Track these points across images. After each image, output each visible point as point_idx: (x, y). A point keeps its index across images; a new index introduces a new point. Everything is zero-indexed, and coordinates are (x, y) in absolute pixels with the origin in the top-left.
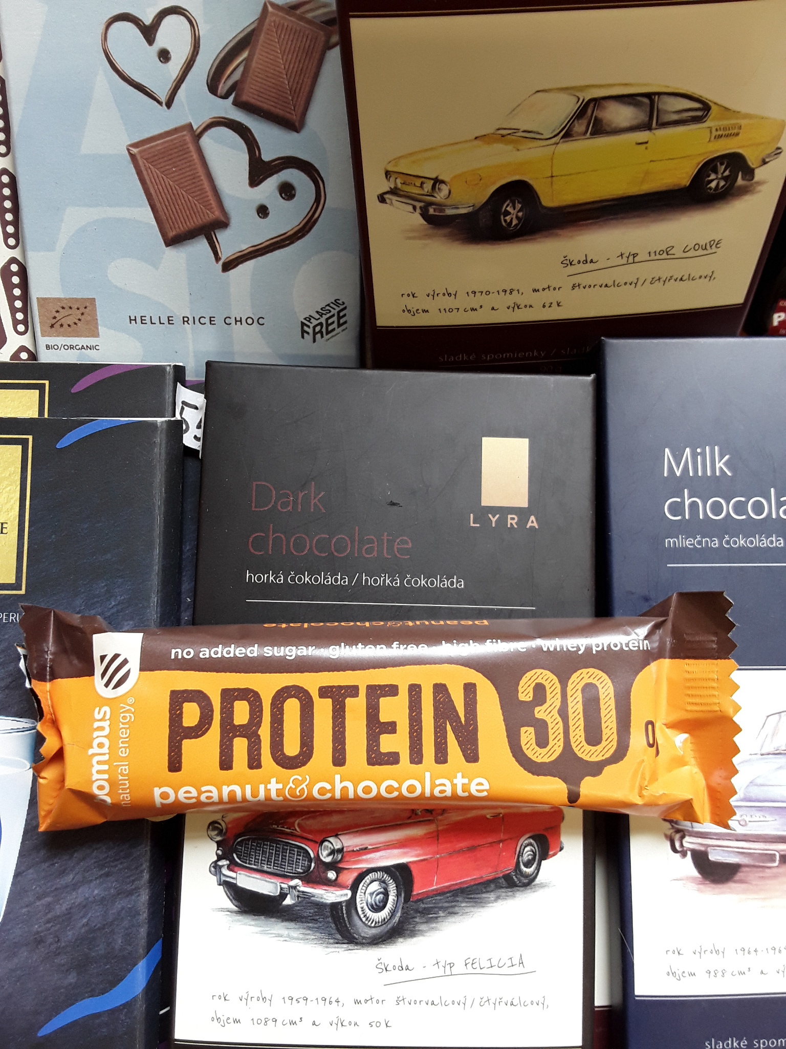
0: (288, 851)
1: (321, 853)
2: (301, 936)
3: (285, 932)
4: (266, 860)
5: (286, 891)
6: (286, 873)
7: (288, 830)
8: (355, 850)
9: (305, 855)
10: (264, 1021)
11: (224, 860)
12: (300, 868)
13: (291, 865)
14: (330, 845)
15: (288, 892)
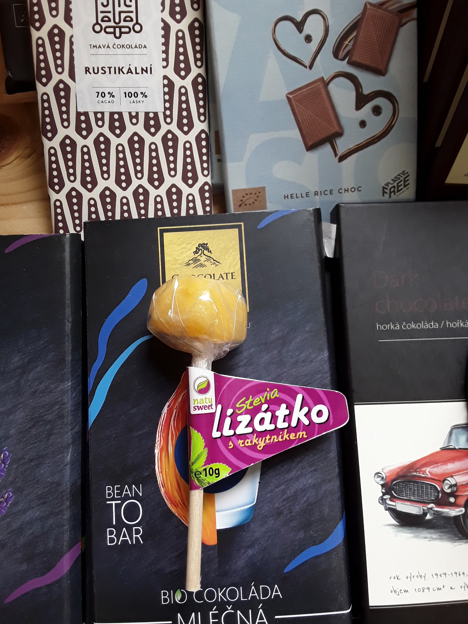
0: (424, 488)
1: (445, 488)
2: (438, 537)
3: (429, 536)
4: (412, 493)
5: (427, 511)
6: (425, 501)
7: (423, 475)
8: (464, 484)
9: (435, 489)
10: (422, 590)
11: (387, 495)
12: (433, 497)
13: (428, 496)
14: (449, 482)
15: (427, 512)
